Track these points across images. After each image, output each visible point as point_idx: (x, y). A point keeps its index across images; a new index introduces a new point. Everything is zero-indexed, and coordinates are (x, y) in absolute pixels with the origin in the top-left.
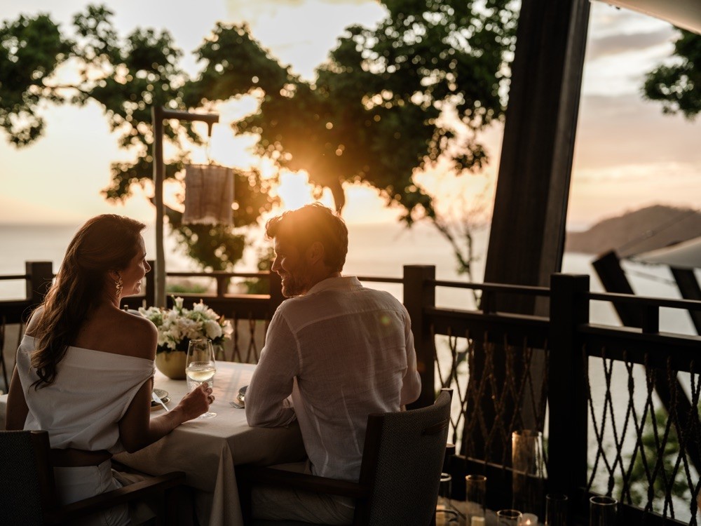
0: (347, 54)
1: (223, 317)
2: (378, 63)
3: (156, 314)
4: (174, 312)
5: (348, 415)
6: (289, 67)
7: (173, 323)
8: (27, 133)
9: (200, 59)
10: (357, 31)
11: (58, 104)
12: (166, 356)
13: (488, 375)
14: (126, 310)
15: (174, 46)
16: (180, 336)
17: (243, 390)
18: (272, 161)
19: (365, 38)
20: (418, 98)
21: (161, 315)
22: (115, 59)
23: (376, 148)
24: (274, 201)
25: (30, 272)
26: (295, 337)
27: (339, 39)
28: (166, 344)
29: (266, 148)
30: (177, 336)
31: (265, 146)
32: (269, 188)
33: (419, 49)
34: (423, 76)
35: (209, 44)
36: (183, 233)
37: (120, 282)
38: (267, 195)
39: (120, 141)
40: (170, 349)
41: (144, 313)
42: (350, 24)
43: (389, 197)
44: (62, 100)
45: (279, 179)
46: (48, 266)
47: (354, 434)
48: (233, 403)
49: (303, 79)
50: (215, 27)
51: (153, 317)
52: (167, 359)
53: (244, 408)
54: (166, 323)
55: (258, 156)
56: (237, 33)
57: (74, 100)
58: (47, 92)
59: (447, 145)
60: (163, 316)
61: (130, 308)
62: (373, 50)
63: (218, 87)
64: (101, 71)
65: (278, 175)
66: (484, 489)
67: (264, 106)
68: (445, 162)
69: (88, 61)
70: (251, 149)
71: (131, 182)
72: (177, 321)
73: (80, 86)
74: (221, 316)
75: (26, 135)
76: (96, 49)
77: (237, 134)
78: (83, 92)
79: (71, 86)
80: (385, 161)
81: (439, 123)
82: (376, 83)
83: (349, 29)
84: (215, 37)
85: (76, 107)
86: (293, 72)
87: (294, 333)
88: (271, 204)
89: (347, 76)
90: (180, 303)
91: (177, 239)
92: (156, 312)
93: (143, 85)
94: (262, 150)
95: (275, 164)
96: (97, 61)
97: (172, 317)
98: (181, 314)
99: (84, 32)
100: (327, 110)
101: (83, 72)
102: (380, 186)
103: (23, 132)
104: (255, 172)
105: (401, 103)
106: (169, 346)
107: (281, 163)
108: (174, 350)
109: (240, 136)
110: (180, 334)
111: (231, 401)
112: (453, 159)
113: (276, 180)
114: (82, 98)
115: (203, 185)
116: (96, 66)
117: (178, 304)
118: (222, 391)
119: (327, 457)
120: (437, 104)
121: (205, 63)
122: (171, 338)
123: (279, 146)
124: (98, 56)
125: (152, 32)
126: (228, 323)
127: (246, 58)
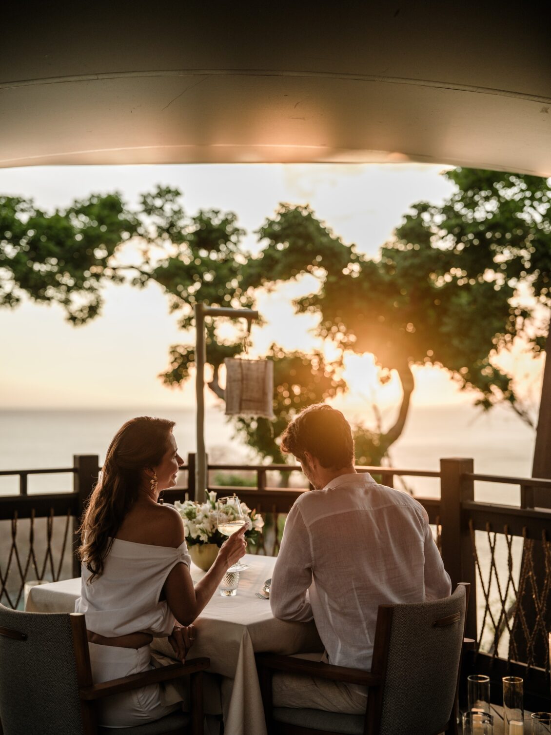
1: (254, 511)
2: (446, 240)
3: (190, 507)
4: (207, 506)
5: (359, 606)
6: (353, 245)
7: (206, 516)
8: (86, 311)
9: (261, 239)
10: (423, 208)
11: (118, 284)
12: (199, 548)
13: (528, 573)
14: (162, 503)
15: (238, 224)
16: (212, 529)
17: (268, 582)
18: (336, 343)
19: (432, 215)
20: (489, 275)
21: (195, 509)
22: (177, 238)
23: (445, 329)
24: (338, 386)
25: (78, 466)
26: (308, 529)
27: (404, 216)
28: (199, 537)
29: (329, 329)
30: (209, 529)
31: (327, 328)
32: (333, 372)
33: (492, 225)
34: (494, 253)
35: (271, 223)
37: (155, 477)
38: (331, 379)
39: (180, 322)
40: (203, 541)
41: (179, 507)
42: (416, 201)
43: (462, 379)
44: (122, 280)
45: (344, 362)
46: (95, 459)
47: (364, 625)
48: (259, 594)
49: (367, 258)
50: (278, 208)
51: (188, 510)
52: (200, 552)
53: (268, 599)
54: (199, 517)
55: (321, 338)
56: (300, 213)
57: (134, 282)
58: (108, 272)
59: (523, 325)
60: (197, 510)
61: (165, 502)
62: (440, 227)
63: (279, 267)
65: (342, 357)
66: (522, 692)
67: (328, 286)
68: (521, 344)
69: (150, 241)
70: (312, 330)
71: (189, 366)
72: (209, 514)
73: (141, 267)
74: (252, 510)
75: (85, 314)
77: (297, 313)
78: (143, 273)
79: (132, 267)
80: (456, 342)
81: (513, 302)
82: (445, 261)
83: (415, 207)
84: (277, 217)
85: (137, 288)
86: (357, 251)
87: (307, 525)
88: (335, 388)
89: (414, 254)
90: (213, 497)
91: (235, 427)
92: (191, 505)
93: (207, 264)
94: (324, 332)
95: (339, 347)
96: (159, 241)
97: (204, 511)
98: (214, 508)
100: (392, 289)
101: (145, 253)
102: (453, 368)
103: (81, 311)
104: (318, 354)
105: (472, 282)
106: (201, 539)
107: (344, 345)
108: (206, 543)
109: (301, 315)
110: (212, 527)
111: (257, 592)
112: (531, 340)
113: (340, 363)
114: (140, 282)
115: (242, 380)
116: (158, 245)
117: (211, 498)
118: (251, 583)
119: (340, 644)
120: (512, 283)
121: (266, 243)
122: (203, 531)
123: (343, 328)
124: (160, 235)
125: (216, 213)
126: (258, 517)
127: (308, 238)
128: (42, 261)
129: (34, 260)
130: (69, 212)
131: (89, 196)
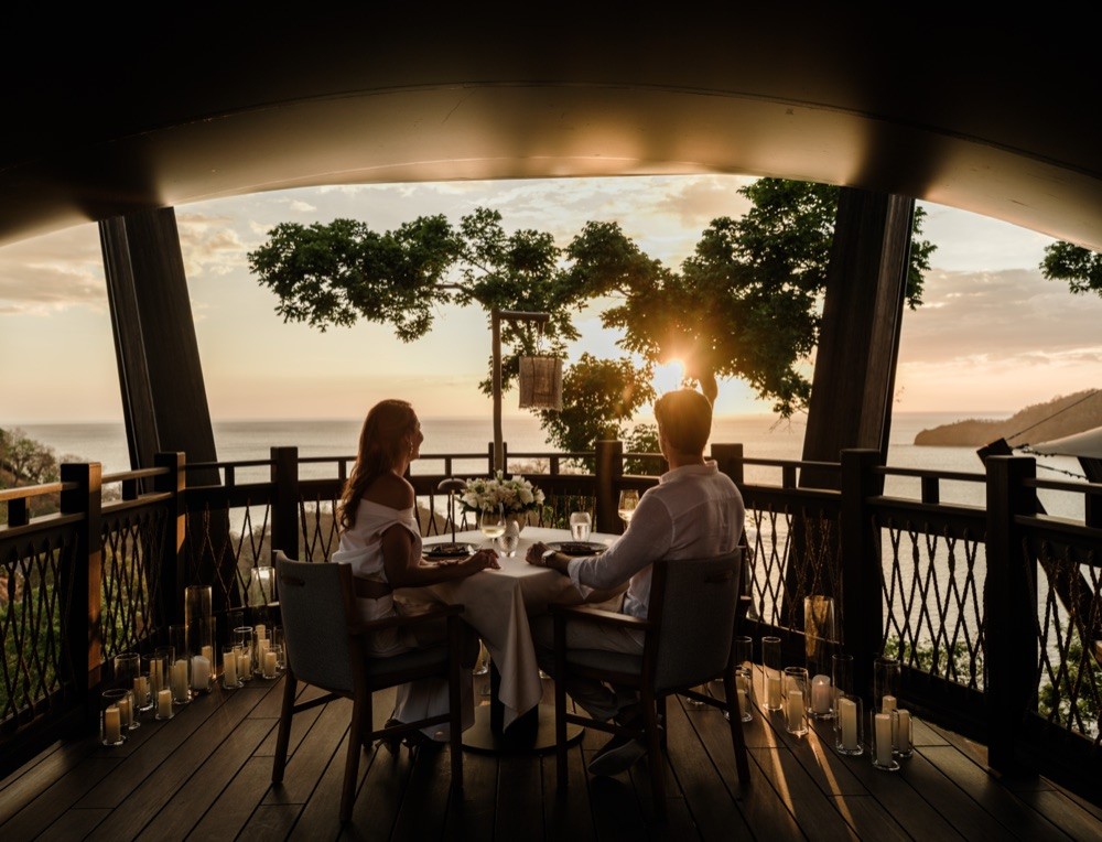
0: (714, 245)
1: (538, 488)
3: (480, 483)
4: (495, 482)
7: (493, 490)
8: (416, 326)
9: (571, 256)
10: (723, 224)
11: (444, 301)
18: (642, 355)
19: (732, 231)
22: (497, 259)
23: (747, 338)
27: (704, 232)
29: (636, 342)
31: (634, 340)
32: (642, 380)
33: (788, 237)
34: (791, 266)
35: (579, 241)
36: (556, 424)
38: (640, 386)
43: (763, 388)
44: (446, 297)
45: (651, 371)
49: (671, 273)
50: (584, 225)
55: (629, 349)
56: (608, 230)
57: (458, 299)
58: (435, 291)
60: (485, 485)
64: (483, 270)
65: (649, 366)
67: (633, 301)
69: (472, 262)
70: (620, 342)
75: (415, 329)
76: (479, 248)
77: (604, 327)
78: (466, 291)
80: (757, 350)
82: (744, 276)
83: (714, 223)
84: (584, 235)
85: (461, 305)
86: (663, 265)
88: (644, 395)
89: (714, 268)
93: (524, 284)
94: (632, 344)
95: (646, 357)
96: (480, 261)
99: (471, 234)
100: (695, 301)
101: (468, 272)
103: (412, 326)
104: (626, 364)
107: (650, 356)
109: (609, 329)
113: (648, 373)
114: (466, 296)
116: (479, 265)
120: (809, 294)
121: (575, 260)
123: (649, 340)
124: (481, 256)
125: (535, 233)
126: (540, 492)
127: (616, 254)
128: (376, 281)
129: (369, 280)
130: (398, 234)
131: (415, 219)
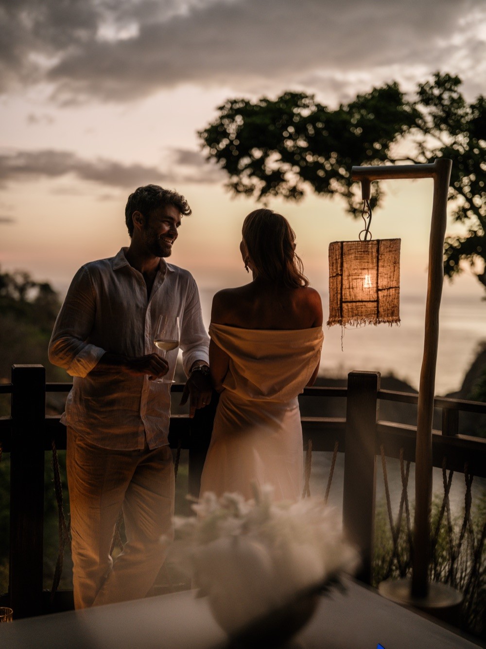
76: (435, 117)
